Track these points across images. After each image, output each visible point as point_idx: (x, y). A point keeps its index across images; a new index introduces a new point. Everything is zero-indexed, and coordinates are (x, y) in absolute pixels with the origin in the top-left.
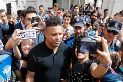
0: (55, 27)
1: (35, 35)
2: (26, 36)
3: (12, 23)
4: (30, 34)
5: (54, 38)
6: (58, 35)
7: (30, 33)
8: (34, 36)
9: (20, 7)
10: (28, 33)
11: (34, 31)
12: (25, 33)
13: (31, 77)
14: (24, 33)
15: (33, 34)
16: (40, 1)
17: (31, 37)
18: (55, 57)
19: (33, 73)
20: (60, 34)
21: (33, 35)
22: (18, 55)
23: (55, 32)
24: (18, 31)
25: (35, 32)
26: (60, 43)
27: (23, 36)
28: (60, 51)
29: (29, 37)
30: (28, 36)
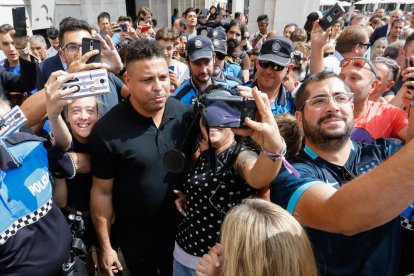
0: (148, 62)
1: (107, 84)
2: (82, 88)
3: (29, 59)
4: (92, 83)
5: (149, 88)
6: (157, 80)
7: (93, 79)
8: (105, 88)
9: (38, 19)
10: (88, 80)
11: (103, 74)
12: (80, 81)
13: (105, 192)
14: (77, 80)
15: (102, 81)
16: (93, 4)
17: (96, 89)
18: (160, 136)
19: (107, 183)
20: (162, 78)
21: (100, 85)
22: (65, 138)
23: (149, 73)
24: (61, 75)
25: (106, 78)
26: (164, 99)
27: (76, 88)
28: (171, 119)
29: (90, 89)
30: (88, 87)
